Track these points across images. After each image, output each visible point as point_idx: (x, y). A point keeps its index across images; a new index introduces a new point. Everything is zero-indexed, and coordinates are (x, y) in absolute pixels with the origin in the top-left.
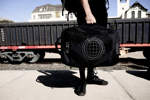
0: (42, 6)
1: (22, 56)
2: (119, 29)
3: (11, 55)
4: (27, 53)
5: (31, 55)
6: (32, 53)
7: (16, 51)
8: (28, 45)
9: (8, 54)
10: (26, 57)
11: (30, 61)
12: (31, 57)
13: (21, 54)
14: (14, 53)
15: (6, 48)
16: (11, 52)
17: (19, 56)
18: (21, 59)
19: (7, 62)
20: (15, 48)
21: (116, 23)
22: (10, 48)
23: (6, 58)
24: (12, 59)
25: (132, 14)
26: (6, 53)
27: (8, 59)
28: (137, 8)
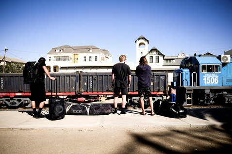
0: (59, 47)
1: (19, 102)
2: (100, 81)
3: (8, 101)
4: (23, 99)
5: (27, 101)
6: (28, 99)
7: (13, 98)
8: (25, 93)
9: (6, 100)
10: (22, 102)
11: (26, 106)
12: (26, 102)
13: (18, 100)
14: (12, 99)
15: (4, 94)
16: (9, 99)
17: (16, 101)
18: (18, 104)
19: (5, 107)
20: (12, 95)
21: (97, 76)
22: (8, 94)
23: (4, 103)
24: (9, 104)
25: (151, 59)
26: (4, 99)
27: (6, 104)
28: (155, 53)
